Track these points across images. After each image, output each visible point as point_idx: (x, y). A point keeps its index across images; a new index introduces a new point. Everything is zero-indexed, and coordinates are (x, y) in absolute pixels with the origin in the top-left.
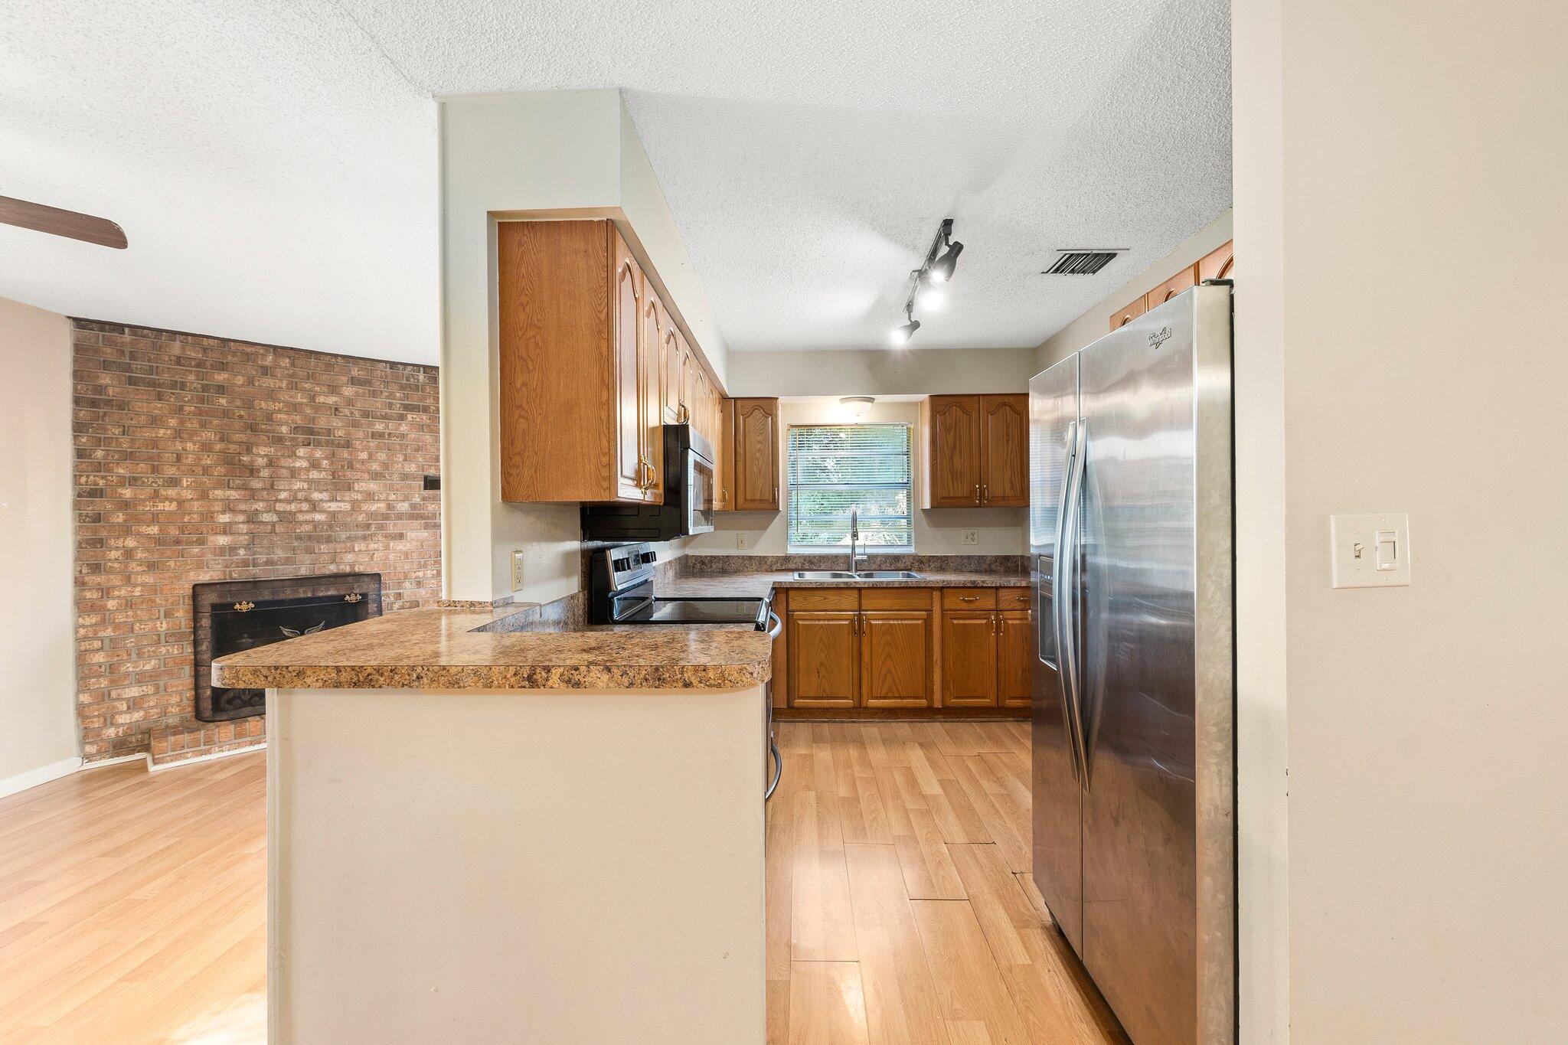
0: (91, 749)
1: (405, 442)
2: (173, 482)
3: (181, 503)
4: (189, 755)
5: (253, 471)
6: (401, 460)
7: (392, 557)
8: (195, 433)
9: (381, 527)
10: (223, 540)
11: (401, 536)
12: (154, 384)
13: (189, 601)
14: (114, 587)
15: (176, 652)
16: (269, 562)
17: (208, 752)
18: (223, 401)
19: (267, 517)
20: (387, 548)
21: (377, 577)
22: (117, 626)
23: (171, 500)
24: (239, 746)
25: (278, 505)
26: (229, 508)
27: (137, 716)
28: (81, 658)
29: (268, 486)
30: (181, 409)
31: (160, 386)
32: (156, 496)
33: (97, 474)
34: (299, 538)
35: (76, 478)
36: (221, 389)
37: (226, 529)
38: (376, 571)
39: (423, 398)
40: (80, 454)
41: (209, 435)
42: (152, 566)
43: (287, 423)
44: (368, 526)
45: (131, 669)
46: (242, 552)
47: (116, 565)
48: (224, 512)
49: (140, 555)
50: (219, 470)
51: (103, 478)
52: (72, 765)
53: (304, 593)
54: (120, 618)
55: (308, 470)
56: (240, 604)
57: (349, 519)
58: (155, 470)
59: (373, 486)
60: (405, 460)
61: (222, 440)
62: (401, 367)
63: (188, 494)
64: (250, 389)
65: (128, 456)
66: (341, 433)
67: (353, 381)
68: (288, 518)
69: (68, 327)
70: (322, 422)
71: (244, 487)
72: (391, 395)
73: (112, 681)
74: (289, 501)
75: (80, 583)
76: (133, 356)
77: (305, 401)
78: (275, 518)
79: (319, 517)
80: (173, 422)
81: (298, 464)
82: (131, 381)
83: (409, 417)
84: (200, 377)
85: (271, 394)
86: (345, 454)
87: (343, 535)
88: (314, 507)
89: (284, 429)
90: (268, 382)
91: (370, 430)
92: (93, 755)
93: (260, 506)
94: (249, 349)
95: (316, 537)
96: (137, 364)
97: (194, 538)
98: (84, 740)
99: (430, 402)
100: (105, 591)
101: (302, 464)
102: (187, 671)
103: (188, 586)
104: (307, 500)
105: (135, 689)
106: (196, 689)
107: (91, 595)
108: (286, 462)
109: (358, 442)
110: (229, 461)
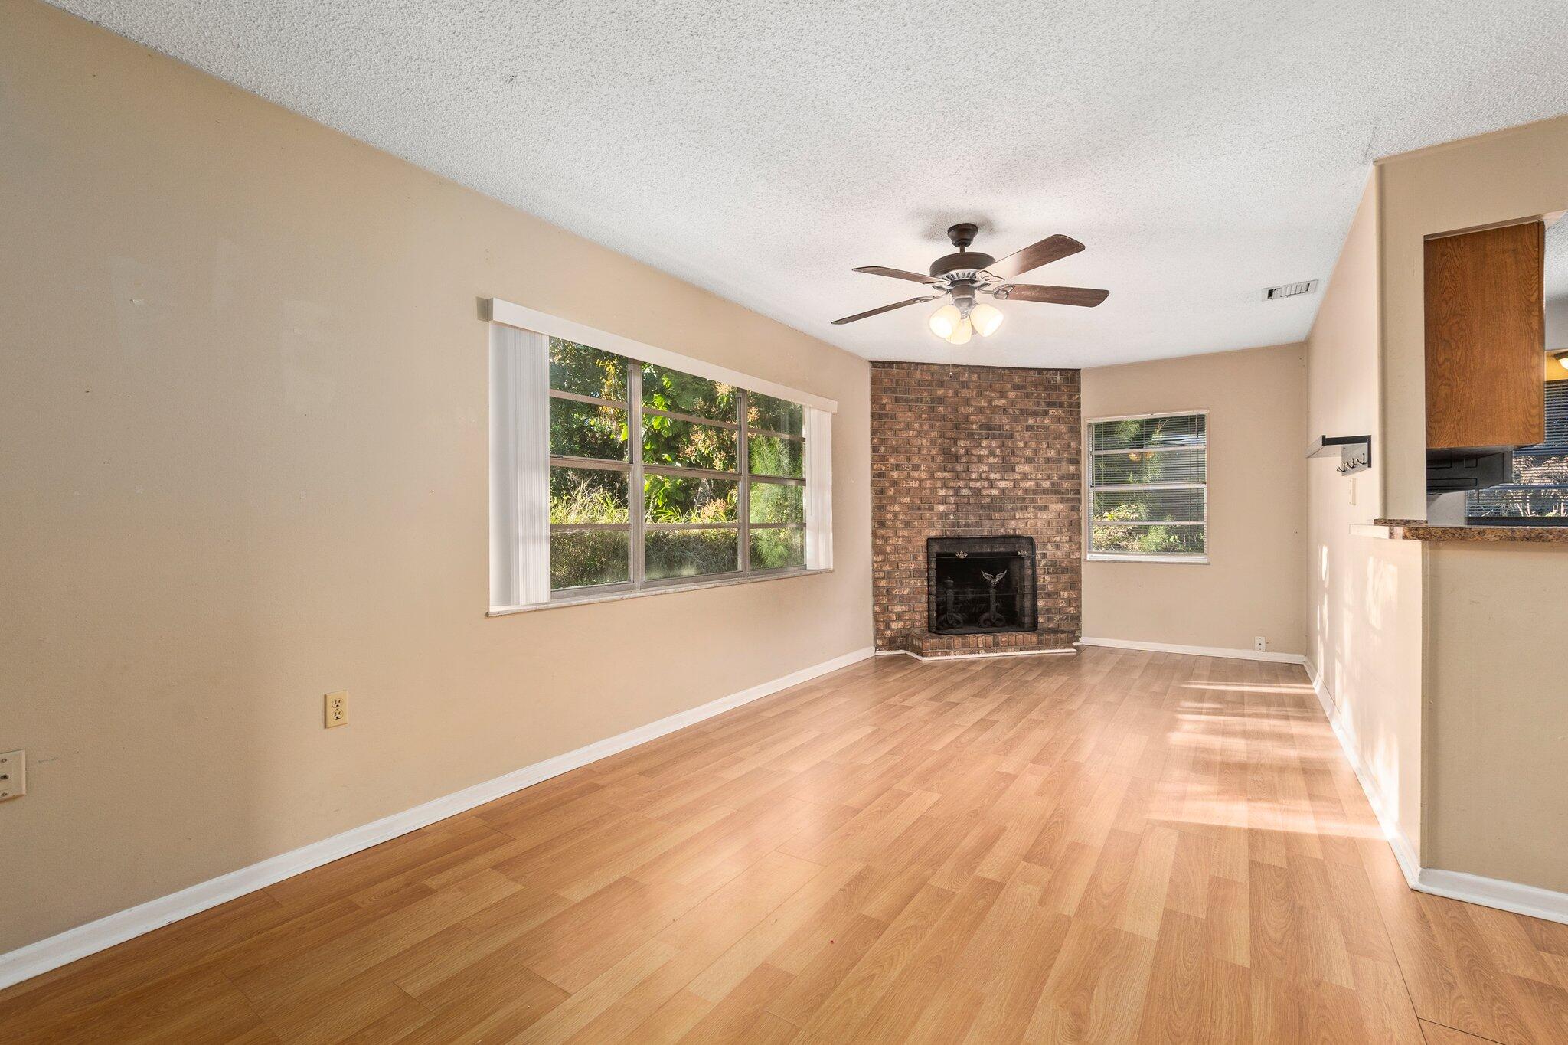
0: (880, 642)
1: (1047, 433)
2: (917, 468)
3: (921, 481)
4: (940, 654)
5: (957, 458)
6: (1045, 446)
7: (1039, 524)
8: (927, 433)
9: (1032, 501)
10: (941, 508)
11: (1045, 508)
12: (907, 401)
13: (925, 550)
14: (889, 538)
15: (919, 584)
16: (967, 525)
17: (947, 654)
18: (941, 409)
19: (965, 492)
20: (1036, 517)
21: (1030, 540)
22: (891, 563)
23: (916, 480)
24: (964, 653)
25: (971, 483)
26: (945, 486)
27: (901, 624)
28: (875, 580)
29: (966, 469)
30: (920, 416)
31: (910, 401)
32: (908, 477)
33: (881, 462)
34: (983, 508)
35: (872, 465)
36: (941, 401)
37: (944, 501)
38: (1029, 534)
39: (1059, 396)
40: (874, 450)
41: (934, 434)
42: (907, 525)
43: (976, 422)
44: (1024, 499)
45: (897, 593)
46: (952, 517)
47: (890, 523)
48: (942, 488)
49: (901, 517)
50: (939, 458)
51: (884, 465)
52: (869, 652)
53: (986, 549)
54: (892, 558)
55: (988, 456)
56: (959, 553)
57: (1012, 494)
58: (908, 459)
59: (1027, 468)
60: (1048, 447)
61: (941, 437)
62: (1045, 372)
63: (924, 476)
64: (956, 399)
65: (896, 450)
66: (1007, 428)
67: (1015, 387)
68: (977, 492)
69: (868, 367)
70: (996, 420)
71: (953, 470)
72: (1039, 396)
73: (889, 600)
74: (977, 480)
75: (874, 534)
76: (897, 384)
77: (986, 405)
78: (969, 493)
79: (995, 492)
80: (917, 426)
81: (982, 453)
82: (897, 400)
83: (1051, 412)
84: (931, 393)
85: (967, 402)
86: (1010, 443)
87: (1009, 506)
88: (992, 486)
89: (974, 427)
90: (965, 393)
91: (1025, 424)
92: (881, 647)
93: (961, 483)
94: (956, 370)
95: (994, 507)
96: (900, 388)
97: (927, 506)
98: (876, 638)
99: (1064, 398)
100: (886, 540)
101: (985, 452)
102: (924, 598)
103: (925, 539)
104: (988, 479)
105: (899, 606)
106: (929, 610)
107: (880, 542)
108: (975, 451)
109: (1018, 434)
110: (945, 451)
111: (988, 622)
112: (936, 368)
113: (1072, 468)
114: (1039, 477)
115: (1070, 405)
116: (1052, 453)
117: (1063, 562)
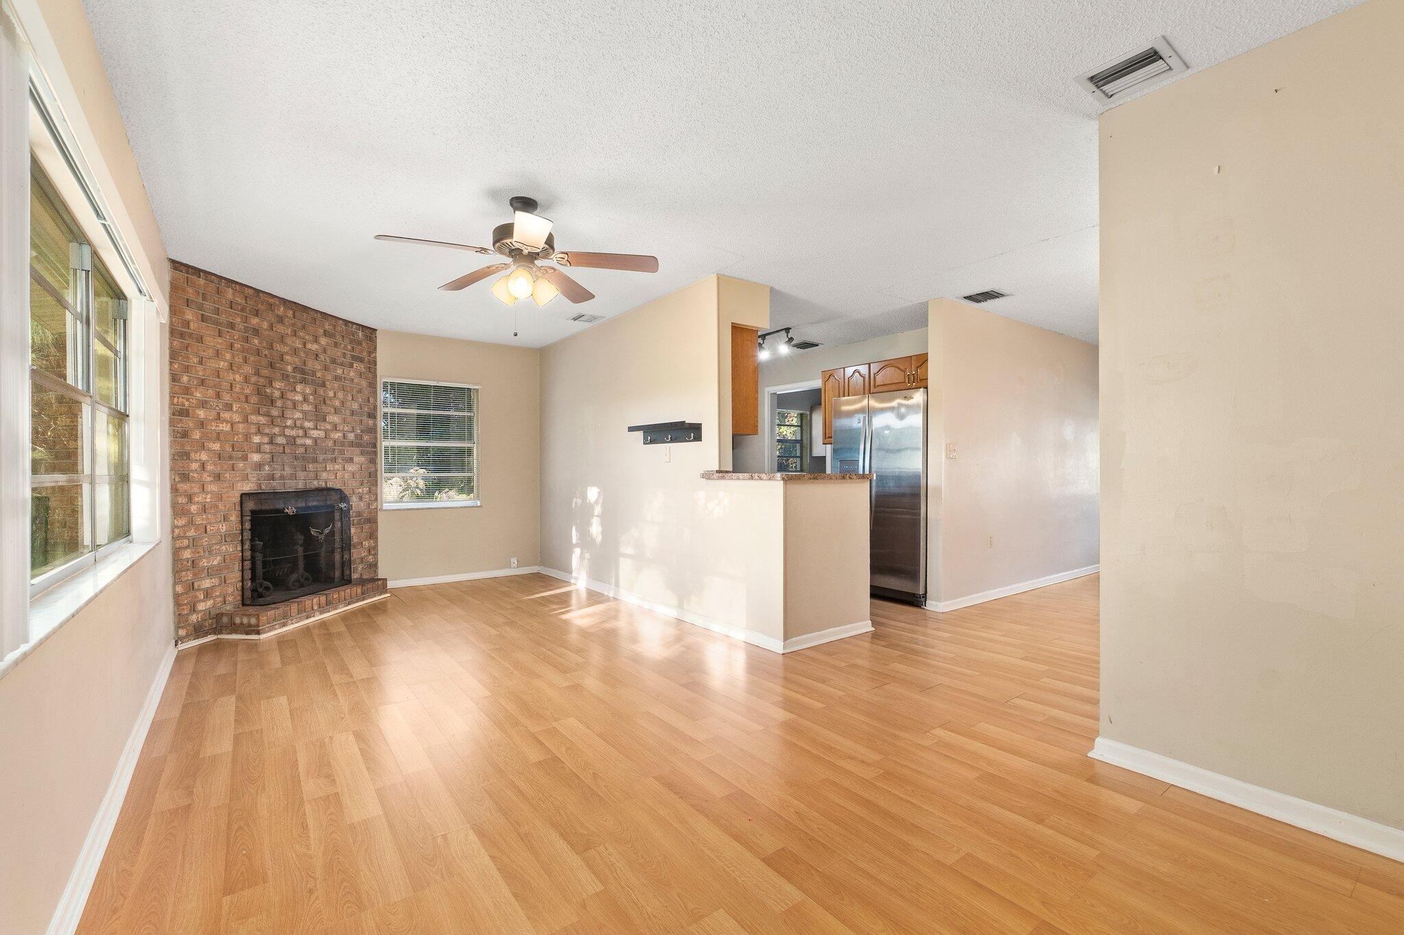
0: (182, 632)
1: (352, 385)
2: (229, 407)
3: (232, 424)
5: (272, 402)
6: (350, 399)
7: (346, 476)
8: (239, 367)
9: (340, 452)
10: (256, 457)
11: (351, 460)
12: (217, 323)
13: (238, 508)
14: (195, 494)
15: (231, 550)
16: (282, 477)
19: (280, 440)
20: (344, 469)
22: (197, 527)
23: (227, 422)
25: (286, 430)
26: (259, 432)
27: (210, 603)
28: (176, 552)
29: (281, 415)
30: (232, 345)
31: (220, 324)
32: (218, 418)
33: (183, 396)
34: (298, 458)
35: (172, 398)
36: (256, 332)
37: (258, 449)
38: (338, 486)
39: (361, 352)
40: (174, 378)
41: (248, 369)
42: (218, 477)
43: (291, 364)
44: (334, 451)
45: (205, 564)
46: (267, 468)
47: (195, 475)
48: (256, 434)
49: (209, 467)
50: (254, 399)
51: (188, 400)
52: (168, 648)
54: (199, 521)
55: (302, 403)
56: (288, 509)
57: (324, 445)
58: (218, 396)
59: (336, 419)
60: (352, 399)
61: (255, 374)
62: (350, 325)
63: (236, 418)
64: (271, 333)
65: (202, 383)
66: (319, 375)
67: (326, 333)
68: (292, 441)
69: (167, 267)
70: (309, 365)
71: (267, 415)
72: (345, 348)
73: (195, 575)
74: (292, 428)
75: (175, 490)
76: (204, 298)
77: (300, 346)
78: (284, 441)
79: (309, 442)
80: (228, 356)
81: (296, 398)
82: (204, 319)
83: (355, 366)
84: (246, 320)
85: (282, 339)
86: (321, 391)
87: (321, 457)
88: (306, 435)
89: (289, 368)
90: (280, 328)
91: (334, 374)
92: (184, 638)
93: (276, 430)
94: (271, 301)
95: (308, 458)
96: (208, 305)
97: (240, 454)
99: (365, 354)
100: (190, 498)
101: (299, 398)
102: (237, 566)
103: (238, 495)
104: (302, 428)
105: (208, 581)
106: (242, 581)
107: (182, 500)
108: (290, 395)
109: (328, 383)
110: (259, 392)
111: (296, 584)
112: (251, 292)
113: (371, 422)
114: (346, 429)
115: (369, 362)
116: (355, 406)
117: (364, 512)
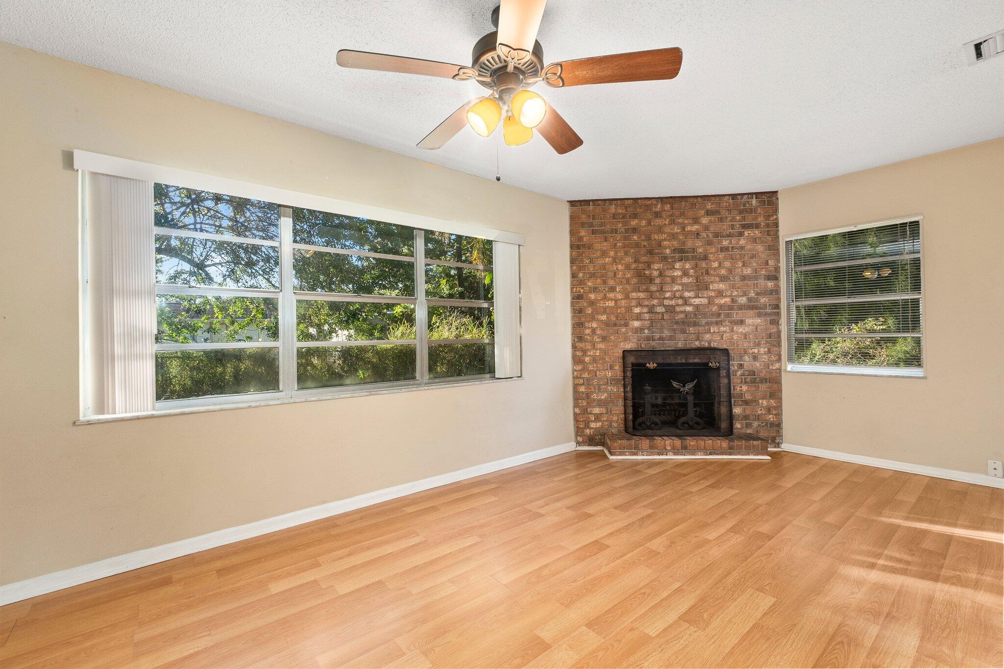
0: (580, 439)
1: (743, 252)
2: (612, 289)
3: (616, 301)
4: (627, 454)
5: (651, 280)
6: (740, 265)
7: (735, 337)
8: (622, 259)
9: (728, 315)
10: (637, 324)
11: (741, 322)
12: (603, 232)
13: (621, 361)
14: (588, 350)
15: (615, 390)
16: (661, 339)
17: (636, 454)
18: (635, 237)
19: (660, 309)
20: (732, 330)
21: (726, 352)
22: (589, 372)
23: (612, 300)
24: (652, 454)
25: (665, 301)
26: (640, 305)
27: (599, 424)
28: (575, 386)
29: (660, 289)
30: (615, 245)
31: (605, 233)
32: (605, 298)
33: (580, 286)
34: (677, 323)
35: (572, 289)
36: (634, 230)
37: (638, 317)
38: (725, 346)
39: (756, 218)
40: (574, 276)
41: (629, 259)
42: (604, 339)
43: (669, 247)
44: (719, 315)
45: (596, 397)
46: (646, 331)
47: (589, 337)
48: (637, 306)
49: (598, 332)
50: (634, 281)
51: (583, 288)
52: (570, 446)
53: (680, 360)
54: (591, 368)
55: (681, 277)
56: (649, 364)
57: (707, 310)
58: (604, 282)
59: (722, 286)
60: (744, 265)
61: (635, 262)
62: (739, 197)
63: (619, 296)
64: (649, 228)
65: (593, 275)
66: (700, 250)
67: (708, 213)
68: (671, 309)
69: (567, 207)
70: (689, 244)
71: (647, 291)
72: (733, 219)
73: (588, 403)
74: (671, 299)
75: (574, 347)
76: (594, 218)
77: (679, 231)
78: (663, 310)
79: (689, 309)
80: (612, 253)
81: (675, 274)
82: (594, 232)
83: (746, 233)
84: (624, 224)
85: (660, 230)
86: (703, 264)
87: (704, 321)
88: (686, 302)
89: (668, 251)
90: (658, 222)
91: (719, 246)
92: (581, 443)
93: (655, 302)
94: (649, 202)
95: (688, 322)
96: (597, 222)
97: (623, 322)
98: (577, 435)
99: (761, 219)
100: (585, 352)
101: (678, 273)
102: (621, 402)
103: (621, 352)
104: (681, 297)
105: (597, 409)
106: (625, 413)
107: (579, 353)
108: (669, 273)
109: (712, 256)
110: (639, 274)
111: (686, 425)
112: (630, 202)
113: (770, 284)
114: (735, 293)
115: (768, 225)
116: (748, 271)
117: (761, 372)
